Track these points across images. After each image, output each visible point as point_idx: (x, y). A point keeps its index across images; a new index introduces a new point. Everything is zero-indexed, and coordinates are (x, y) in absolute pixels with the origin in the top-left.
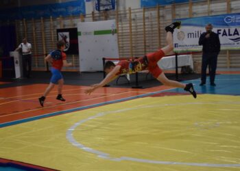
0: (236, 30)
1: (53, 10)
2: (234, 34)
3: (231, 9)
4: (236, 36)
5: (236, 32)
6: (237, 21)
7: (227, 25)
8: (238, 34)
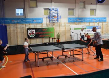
1: (24, 21)
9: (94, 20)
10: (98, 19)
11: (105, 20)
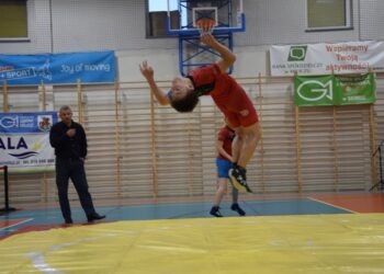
0: (22, 140)
2: (19, 146)
3: (9, 106)
4: (22, 150)
5: (22, 144)
6: (23, 126)
7: (5, 131)
8: (25, 146)
9: (11, 75)
10: (47, 66)
11: (101, 66)
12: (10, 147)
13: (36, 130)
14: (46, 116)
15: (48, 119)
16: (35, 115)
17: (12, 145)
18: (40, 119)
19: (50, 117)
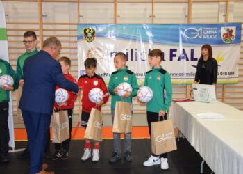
12: (193, 59)
13: (220, 43)
14: (230, 28)
15: (231, 31)
16: (219, 26)
17: (195, 57)
18: (223, 31)
19: (234, 28)
